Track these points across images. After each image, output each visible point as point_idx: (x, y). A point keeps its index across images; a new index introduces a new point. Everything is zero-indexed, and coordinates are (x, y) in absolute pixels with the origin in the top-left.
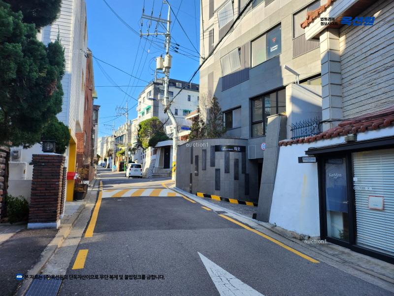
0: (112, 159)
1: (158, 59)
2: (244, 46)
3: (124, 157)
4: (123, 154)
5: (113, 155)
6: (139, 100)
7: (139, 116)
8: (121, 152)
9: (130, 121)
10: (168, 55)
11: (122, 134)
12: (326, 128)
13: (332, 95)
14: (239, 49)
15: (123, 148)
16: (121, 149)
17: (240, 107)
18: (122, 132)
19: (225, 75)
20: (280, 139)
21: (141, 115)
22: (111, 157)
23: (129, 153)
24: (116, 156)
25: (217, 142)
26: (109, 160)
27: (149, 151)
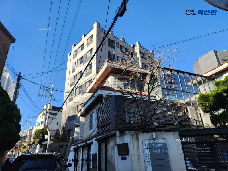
0: (17, 151)
1: (45, 106)
2: (76, 107)
3: (24, 150)
4: (24, 148)
5: (18, 149)
6: (38, 117)
7: (37, 125)
8: (23, 146)
9: (32, 127)
10: (50, 104)
11: (26, 135)
12: (79, 142)
13: (81, 133)
14: (74, 108)
15: (25, 144)
16: (23, 145)
17: (73, 129)
18: (26, 134)
19: (70, 116)
20: (71, 144)
21: (38, 125)
22: (16, 150)
23: (28, 147)
24: (20, 149)
25: (61, 143)
26: (15, 151)
27: (38, 146)
